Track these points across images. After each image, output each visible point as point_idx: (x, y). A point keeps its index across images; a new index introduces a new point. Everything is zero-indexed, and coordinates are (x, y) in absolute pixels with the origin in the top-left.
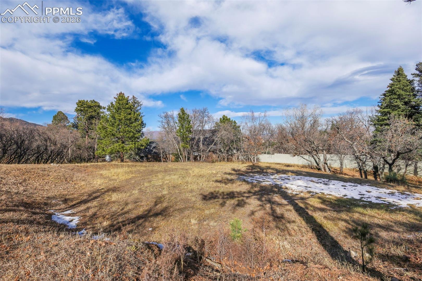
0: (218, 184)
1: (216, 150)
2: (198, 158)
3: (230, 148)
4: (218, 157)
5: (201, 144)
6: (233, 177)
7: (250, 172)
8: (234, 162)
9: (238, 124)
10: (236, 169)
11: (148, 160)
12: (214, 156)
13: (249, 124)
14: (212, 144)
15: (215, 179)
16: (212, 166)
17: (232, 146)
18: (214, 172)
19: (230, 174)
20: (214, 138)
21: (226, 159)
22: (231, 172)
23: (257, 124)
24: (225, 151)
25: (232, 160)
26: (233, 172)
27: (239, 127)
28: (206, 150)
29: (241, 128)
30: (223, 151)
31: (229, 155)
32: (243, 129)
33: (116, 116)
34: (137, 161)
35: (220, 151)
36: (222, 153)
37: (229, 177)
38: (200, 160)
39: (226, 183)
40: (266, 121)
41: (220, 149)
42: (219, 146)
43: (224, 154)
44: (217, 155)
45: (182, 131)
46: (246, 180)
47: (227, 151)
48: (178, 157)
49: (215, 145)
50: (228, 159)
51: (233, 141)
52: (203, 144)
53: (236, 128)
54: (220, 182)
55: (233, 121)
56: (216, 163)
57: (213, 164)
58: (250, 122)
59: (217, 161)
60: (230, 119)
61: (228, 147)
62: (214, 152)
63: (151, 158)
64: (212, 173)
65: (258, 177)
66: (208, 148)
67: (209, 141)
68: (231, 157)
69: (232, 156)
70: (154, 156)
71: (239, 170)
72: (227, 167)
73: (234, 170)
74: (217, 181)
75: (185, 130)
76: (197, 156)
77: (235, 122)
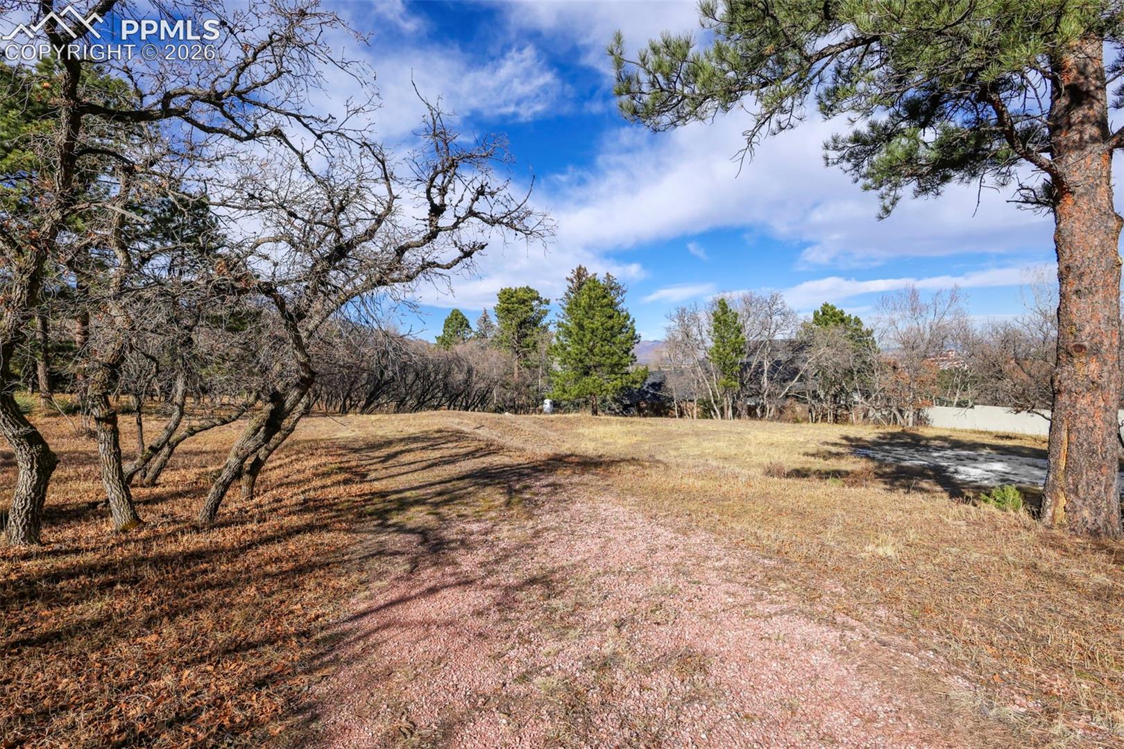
0: (812, 459)
1: (804, 394)
2: (758, 411)
3: (842, 390)
4: (810, 411)
5: (765, 380)
6: (841, 450)
7: (885, 444)
8: (852, 423)
9: (867, 325)
10: (852, 436)
11: (641, 412)
12: (798, 408)
13: (903, 327)
14: (792, 380)
15: (802, 451)
16: (795, 430)
17: (847, 383)
18: (802, 439)
19: (835, 444)
20: (798, 364)
21: (830, 418)
22: (838, 441)
23: (926, 322)
24: (829, 397)
25: (847, 420)
26: (844, 442)
27: (869, 333)
28: (779, 394)
29: (876, 335)
30: (822, 397)
31: (840, 407)
32: (881, 338)
33: (586, 322)
34: (616, 414)
35: (815, 396)
36: (821, 401)
37: (834, 449)
38: (762, 416)
39: (825, 458)
40: (956, 313)
41: (814, 392)
42: (811, 385)
43: (824, 405)
44: (807, 406)
45: (721, 350)
46: (871, 455)
47: (835, 396)
48: (709, 409)
49: (800, 380)
50: (836, 416)
51: (851, 371)
52: (771, 379)
53: (860, 337)
54: (813, 455)
55: (853, 318)
56: (804, 425)
57: (797, 425)
58: (904, 317)
59: (806, 420)
60: (842, 313)
61: (838, 386)
62: (799, 398)
63: (646, 408)
64: (797, 441)
65: (903, 452)
66: (783, 388)
67: (785, 372)
68: (845, 412)
69: (847, 409)
70: (653, 405)
71: (860, 439)
72: (833, 432)
73: (846, 438)
74: (806, 454)
75: (728, 350)
76: (755, 407)
77: (858, 321)
